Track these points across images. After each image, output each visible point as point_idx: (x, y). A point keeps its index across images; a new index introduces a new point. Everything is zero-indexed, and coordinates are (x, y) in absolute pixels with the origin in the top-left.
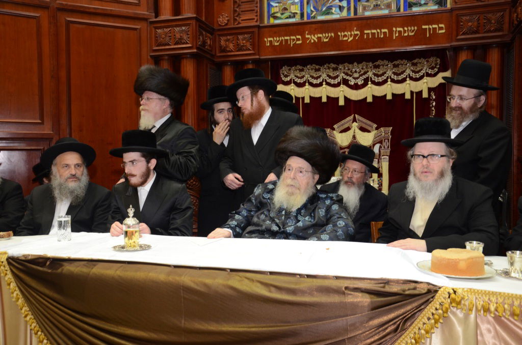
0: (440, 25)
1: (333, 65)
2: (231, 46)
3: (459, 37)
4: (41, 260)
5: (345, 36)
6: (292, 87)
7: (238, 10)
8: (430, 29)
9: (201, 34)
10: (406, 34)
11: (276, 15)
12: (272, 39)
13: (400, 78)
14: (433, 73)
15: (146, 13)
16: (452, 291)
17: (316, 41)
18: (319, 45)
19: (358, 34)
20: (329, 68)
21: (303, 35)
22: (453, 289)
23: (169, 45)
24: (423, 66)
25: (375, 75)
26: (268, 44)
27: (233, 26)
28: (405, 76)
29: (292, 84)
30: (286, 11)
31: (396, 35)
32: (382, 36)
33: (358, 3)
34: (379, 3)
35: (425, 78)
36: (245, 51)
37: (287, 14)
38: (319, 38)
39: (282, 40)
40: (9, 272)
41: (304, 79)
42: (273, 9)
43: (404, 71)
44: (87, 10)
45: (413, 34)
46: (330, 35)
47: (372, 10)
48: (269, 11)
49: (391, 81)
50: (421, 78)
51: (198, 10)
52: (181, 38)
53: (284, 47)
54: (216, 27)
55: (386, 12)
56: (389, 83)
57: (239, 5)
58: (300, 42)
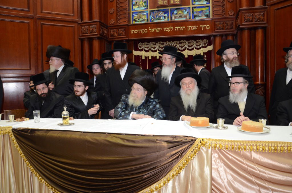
0: (208, 26)
1: (162, 42)
2: (116, 34)
3: (216, 31)
4: (26, 130)
5: (167, 29)
6: (143, 52)
7: (118, 17)
8: (203, 27)
9: (102, 28)
10: (193, 29)
11: (136, 20)
12: (134, 31)
13: (191, 48)
14: (205, 46)
15: (77, 19)
16: (202, 140)
17: (154, 31)
18: (155, 33)
19: (172, 29)
20: (160, 44)
21: (148, 29)
22: (202, 139)
23: (87, 33)
24: (201, 43)
25: (180, 47)
26: (132, 33)
27: (116, 25)
28: (193, 47)
29: (143, 51)
30: (140, 18)
31: (189, 29)
32: (183, 30)
33: (172, 15)
34: (181, 15)
35: (202, 48)
36: (122, 36)
37: (141, 19)
38: (155, 30)
39: (139, 31)
40: (13, 135)
41: (149, 48)
42: (134, 17)
43: (193, 45)
44: (51, 19)
45: (196, 29)
46: (160, 29)
47: (178, 18)
48: (133, 18)
49: (187, 50)
50: (200, 48)
51: (100, 18)
52: (93, 30)
53: (140, 34)
54: (109, 25)
55: (184, 19)
56: (186, 50)
57: (119, 16)
58: (147, 32)
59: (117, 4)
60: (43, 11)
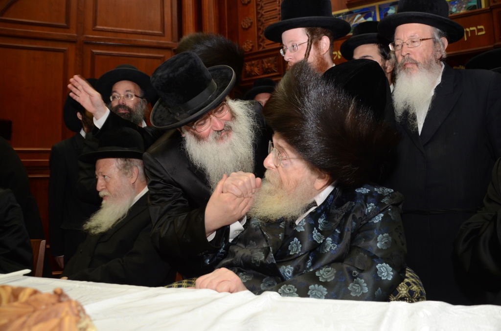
0: (479, 27)
2: (256, 70)
15: (170, 42)
27: (257, 51)
36: (270, 73)
59: (259, 8)
60: (98, 27)
